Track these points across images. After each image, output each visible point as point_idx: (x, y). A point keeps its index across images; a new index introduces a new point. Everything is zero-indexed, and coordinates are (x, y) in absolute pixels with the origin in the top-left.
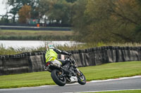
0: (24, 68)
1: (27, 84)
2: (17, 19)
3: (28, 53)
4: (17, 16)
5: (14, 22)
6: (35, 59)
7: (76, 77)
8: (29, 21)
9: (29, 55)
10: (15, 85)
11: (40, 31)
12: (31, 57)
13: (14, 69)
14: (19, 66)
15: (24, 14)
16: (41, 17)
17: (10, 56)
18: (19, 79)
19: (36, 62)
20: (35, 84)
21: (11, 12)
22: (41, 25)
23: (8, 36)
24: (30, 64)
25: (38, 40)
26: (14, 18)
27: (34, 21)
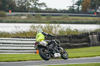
0: (85, 43)
1: (87, 55)
2: (80, 9)
3: (88, 33)
4: (80, 7)
5: (78, 11)
6: (92, 37)
7: (59, 54)
8: (89, 10)
9: (88, 35)
10: (77, 56)
11: (97, 18)
12: (90, 36)
13: (77, 44)
14: (81, 43)
15: (85, 6)
16: (98, 8)
17: (75, 35)
18: (81, 52)
19: (93, 40)
20: (92, 55)
21: (76, 4)
22: (98, 13)
23: (74, 21)
24: (89, 41)
25: (95, 24)
26: (78, 8)
27: (93, 10)
